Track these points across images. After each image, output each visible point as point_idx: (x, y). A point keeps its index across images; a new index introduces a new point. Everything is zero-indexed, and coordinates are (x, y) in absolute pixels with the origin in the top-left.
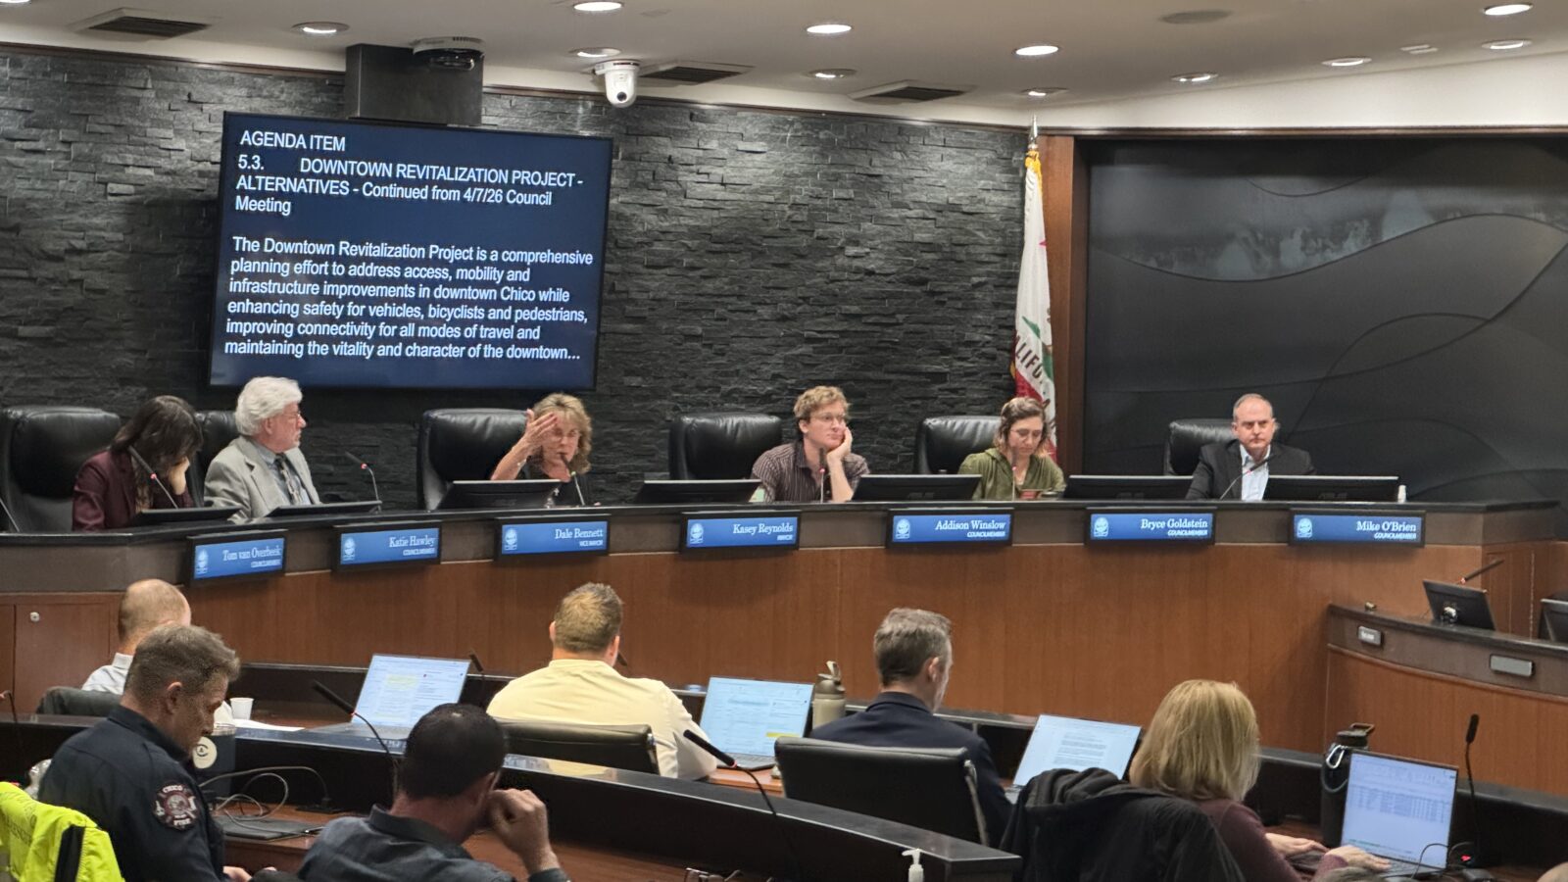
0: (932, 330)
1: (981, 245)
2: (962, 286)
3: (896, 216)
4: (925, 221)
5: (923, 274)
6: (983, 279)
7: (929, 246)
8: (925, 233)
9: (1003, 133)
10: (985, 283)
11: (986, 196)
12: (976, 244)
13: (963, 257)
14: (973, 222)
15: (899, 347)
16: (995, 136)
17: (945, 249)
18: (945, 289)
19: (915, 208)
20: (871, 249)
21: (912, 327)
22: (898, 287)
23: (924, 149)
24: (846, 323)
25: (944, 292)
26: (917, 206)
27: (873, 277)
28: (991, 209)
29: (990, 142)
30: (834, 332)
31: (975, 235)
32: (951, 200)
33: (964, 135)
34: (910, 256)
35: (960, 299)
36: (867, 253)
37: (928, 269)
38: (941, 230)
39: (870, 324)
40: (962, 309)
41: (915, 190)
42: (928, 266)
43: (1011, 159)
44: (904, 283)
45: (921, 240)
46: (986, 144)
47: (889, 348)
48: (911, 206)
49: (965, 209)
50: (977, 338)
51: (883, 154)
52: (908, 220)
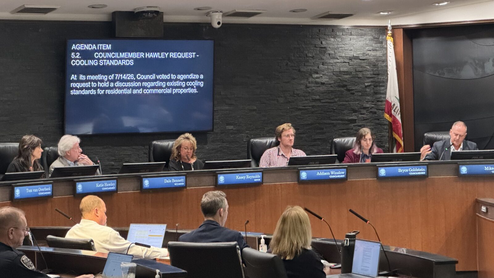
0: (349, 104)
1: (368, 71)
2: (361, 87)
3: (332, 62)
4: (344, 63)
5: (345, 83)
6: (369, 84)
7: (346, 73)
8: (345, 68)
9: (375, 29)
10: (370, 85)
11: (369, 53)
12: (367, 71)
13: (361, 76)
14: (364, 63)
15: (336, 111)
16: (372, 30)
17: (353, 73)
18: (354, 88)
19: (340, 59)
20: (323, 75)
21: (341, 103)
22: (335, 88)
23: (344, 37)
24: (314, 103)
25: (353, 90)
26: (341, 58)
27: (324, 85)
28: (371, 58)
29: (370, 32)
30: (310, 106)
31: (366, 68)
32: (355, 55)
33: (359, 30)
34: (339, 77)
35: (360, 92)
36: (321, 77)
37: (346, 81)
38: (351, 66)
39: (324, 102)
40: (361, 95)
41: (339, 52)
42: (347, 80)
43: (379, 38)
44: (337, 87)
45: (343, 71)
46: (368, 33)
47: (331, 111)
48: (339, 58)
49: (361, 58)
50: (368, 106)
51: (327, 40)
52: (337, 63)
